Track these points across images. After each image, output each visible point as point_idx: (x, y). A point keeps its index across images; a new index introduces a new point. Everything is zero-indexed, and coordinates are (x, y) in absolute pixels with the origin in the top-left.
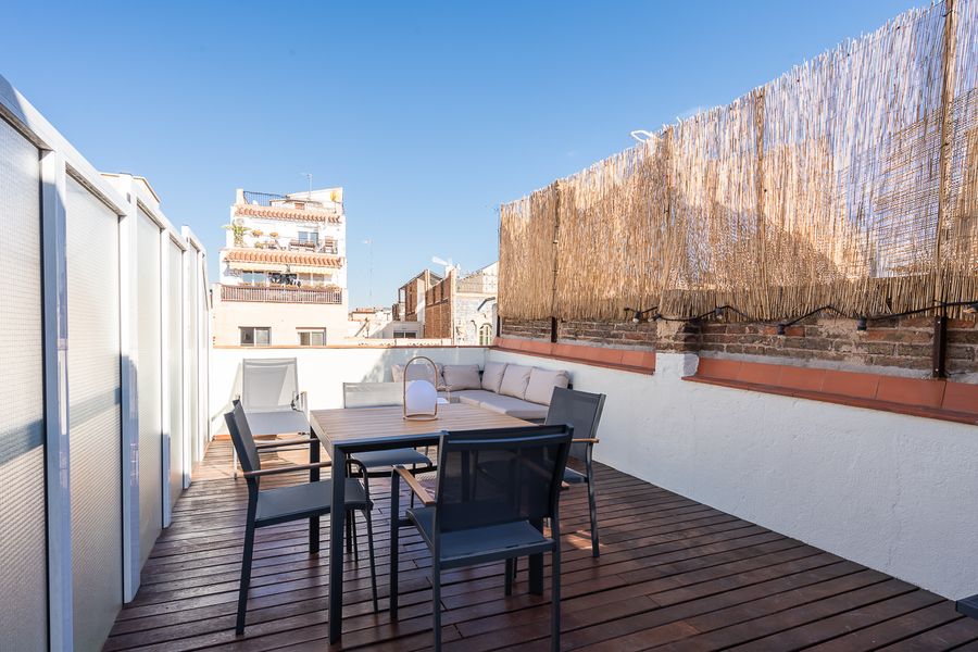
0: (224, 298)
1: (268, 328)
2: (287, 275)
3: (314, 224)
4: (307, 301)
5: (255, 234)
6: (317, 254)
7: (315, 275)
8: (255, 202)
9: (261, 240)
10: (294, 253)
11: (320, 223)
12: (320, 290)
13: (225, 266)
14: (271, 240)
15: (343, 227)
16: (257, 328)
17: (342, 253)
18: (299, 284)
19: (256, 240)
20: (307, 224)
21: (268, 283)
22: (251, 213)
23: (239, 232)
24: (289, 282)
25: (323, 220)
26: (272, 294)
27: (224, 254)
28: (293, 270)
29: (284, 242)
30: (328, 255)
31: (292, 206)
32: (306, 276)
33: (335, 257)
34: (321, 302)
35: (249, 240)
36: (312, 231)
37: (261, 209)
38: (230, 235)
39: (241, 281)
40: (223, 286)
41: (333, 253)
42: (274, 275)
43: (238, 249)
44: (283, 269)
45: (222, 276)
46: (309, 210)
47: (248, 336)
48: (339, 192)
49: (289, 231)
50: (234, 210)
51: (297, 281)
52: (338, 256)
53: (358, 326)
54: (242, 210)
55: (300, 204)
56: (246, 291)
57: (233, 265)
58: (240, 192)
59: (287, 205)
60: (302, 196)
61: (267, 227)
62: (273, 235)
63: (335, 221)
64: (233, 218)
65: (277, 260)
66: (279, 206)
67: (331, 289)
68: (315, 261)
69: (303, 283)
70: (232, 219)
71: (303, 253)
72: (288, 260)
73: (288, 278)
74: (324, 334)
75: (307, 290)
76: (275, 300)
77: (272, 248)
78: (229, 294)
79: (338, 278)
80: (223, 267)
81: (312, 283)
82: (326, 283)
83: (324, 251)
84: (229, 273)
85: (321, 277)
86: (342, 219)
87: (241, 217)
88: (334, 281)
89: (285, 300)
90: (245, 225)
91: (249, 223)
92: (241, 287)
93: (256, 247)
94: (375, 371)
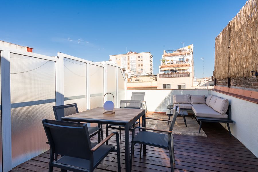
0: (160, 77)
1: (170, 84)
3: (183, 56)
4: (180, 77)
6: (184, 64)
7: (182, 69)
8: (169, 53)
9: (169, 62)
10: (177, 64)
11: (185, 55)
12: (184, 73)
13: (160, 69)
14: (171, 62)
15: (191, 55)
16: (167, 84)
17: (190, 63)
18: (178, 72)
19: (167, 62)
20: (181, 56)
21: (170, 73)
22: (167, 56)
23: (164, 61)
25: (185, 54)
26: (171, 75)
27: (160, 67)
28: (177, 69)
29: (175, 62)
30: (187, 64)
32: (180, 70)
33: (189, 64)
34: (184, 77)
35: (166, 63)
36: (183, 58)
38: (162, 62)
39: (164, 73)
40: (159, 74)
42: (172, 70)
43: (164, 65)
44: (174, 69)
45: (159, 72)
46: (183, 52)
47: (165, 86)
48: (191, 46)
49: (176, 59)
50: (163, 56)
51: (177, 72)
52: (190, 64)
53: (198, 83)
54: (165, 56)
55: (181, 51)
56: (165, 75)
57: (162, 69)
58: (164, 51)
59: (178, 52)
60: (181, 49)
61: (170, 59)
62: (172, 60)
63: (189, 54)
64: (163, 58)
65: (172, 67)
66: (175, 53)
67: (187, 73)
68: (183, 66)
69: (179, 72)
71: (180, 64)
72: (175, 66)
73: (175, 71)
74: (185, 85)
75: (181, 74)
76: (172, 77)
77: (172, 64)
79: (190, 70)
81: (182, 72)
82: (186, 71)
83: (185, 63)
84: (161, 71)
85: (184, 70)
86: (191, 53)
87: (164, 57)
88: (188, 71)
89: (174, 77)
90: (165, 59)
91: (167, 58)
92: (163, 74)
93: (168, 64)
94: (169, 96)
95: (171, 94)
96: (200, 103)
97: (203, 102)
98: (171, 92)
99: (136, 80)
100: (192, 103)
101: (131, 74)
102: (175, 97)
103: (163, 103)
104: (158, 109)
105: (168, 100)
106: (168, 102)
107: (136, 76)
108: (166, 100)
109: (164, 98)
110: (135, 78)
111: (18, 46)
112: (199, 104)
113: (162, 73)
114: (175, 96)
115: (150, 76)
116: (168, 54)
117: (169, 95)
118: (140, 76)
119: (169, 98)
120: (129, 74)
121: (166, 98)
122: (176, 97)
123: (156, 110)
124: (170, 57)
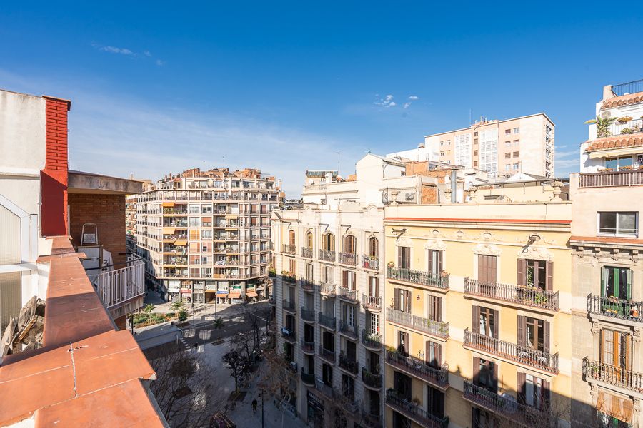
0: (583, 186)
1: (635, 213)
5: (622, 121)
8: (627, 94)
9: (629, 125)
13: (586, 156)
16: (620, 213)
19: (623, 127)
21: (636, 166)
22: (615, 105)
23: (604, 125)
26: (641, 177)
27: (584, 147)
35: (615, 129)
37: (633, 96)
38: (593, 129)
39: (604, 168)
40: (581, 175)
43: (603, 139)
45: (582, 165)
47: (608, 221)
50: (599, 105)
54: (610, 104)
56: (611, 176)
57: (593, 156)
58: (607, 88)
61: (634, 112)
64: (598, 112)
70: (597, 114)
78: (588, 181)
80: (584, 158)
84: (590, 162)
87: (607, 109)
90: (612, 116)
91: (617, 113)
92: (600, 174)
93: (624, 133)
99: (487, 198)
101: (477, 179)
107: (490, 186)
110: (487, 193)
111: (10, 96)
113: (594, 170)
115: (540, 181)
116: (622, 98)
118: (503, 185)
120: (468, 179)
124: (635, 107)
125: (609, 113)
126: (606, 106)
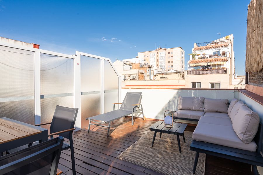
0: (188, 74)
1: (200, 82)
2: (207, 66)
3: (218, 49)
4: (214, 73)
5: (198, 55)
7: (217, 65)
8: (201, 46)
9: (200, 56)
10: (211, 59)
11: (221, 48)
12: (218, 69)
14: (203, 56)
15: (230, 47)
16: (197, 82)
17: (228, 56)
18: (211, 68)
19: (198, 57)
20: (216, 49)
21: (201, 69)
22: (198, 49)
23: (194, 55)
24: (208, 68)
25: (222, 46)
26: (202, 72)
27: (189, 62)
28: (209, 64)
29: (207, 56)
30: (223, 58)
31: (214, 44)
32: (214, 65)
33: (225, 58)
34: (219, 73)
35: (197, 57)
36: (218, 51)
38: (191, 57)
39: (193, 69)
41: (225, 57)
42: (203, 66)
43: (193, 60)
44: (206, 64)
45: (188, 68)
46: (220, 44)
47: (194, 85)
48: (231, 37)
49: (209, 53)
50: (193, 49)
51: (211, 67)
52: (227, 57)
54: (196, 49)
55: (217, 43)
56: (195, 71)
57: (191, 65)
58: (195, 44)
59: (212, 44)
60: (218, 40)
61: (201, 53)
62: (203, 54)
63: (227, 46)
64: (193, 52)
65: (204, 62)
66: (209, 45)
67: (223, 69)
68: (218, 60)
69: (213, 68)
71: (214, 58)
72: (208, 61)
73: (207, 67)
74: (220, 84)
75: (214, 70)
76: (203, 74)
77: (204, 58)
78: (189, 73)
79: (226, 65)
80: (188, 66)
81: (216, 68)
82: (221, 67)
83: (221, 57)
84: (190, 67)
85: (220, 65)
86: (230, 45)
88: (225, 66)
89: (206, 74)
90: (196, 53)
91: (197, 52)
92: (192, 71)
93: (198, 59)
94: (174, 99)
95: (177, 96)
96: (219, 111)
97: (223, 110)
98: (178, 93)
99: (161, 78)
100: (205, 110)
101: (158, 71)
102: (181, 101)
103: (166, 107)
104: (159, 116)
105: (174, 104)
106: (173, 106)
107: (162, 74)
108: (171, 103)
109: (168, 101)
110: (161, 76)
111: (24, 43)
112: (217, 112)
113: (190, 69)
114: (181, 99)
115: (178, 73)
116: (199, 48)
117: (175, 97)
118: (166, 74)
119: (174, 101)
120: (155, 71)
121: (170, 101)
122: (183, 100)
123: (156, 117)
124: (202, 51)
125: (195, 52)
126: (195, 50)
